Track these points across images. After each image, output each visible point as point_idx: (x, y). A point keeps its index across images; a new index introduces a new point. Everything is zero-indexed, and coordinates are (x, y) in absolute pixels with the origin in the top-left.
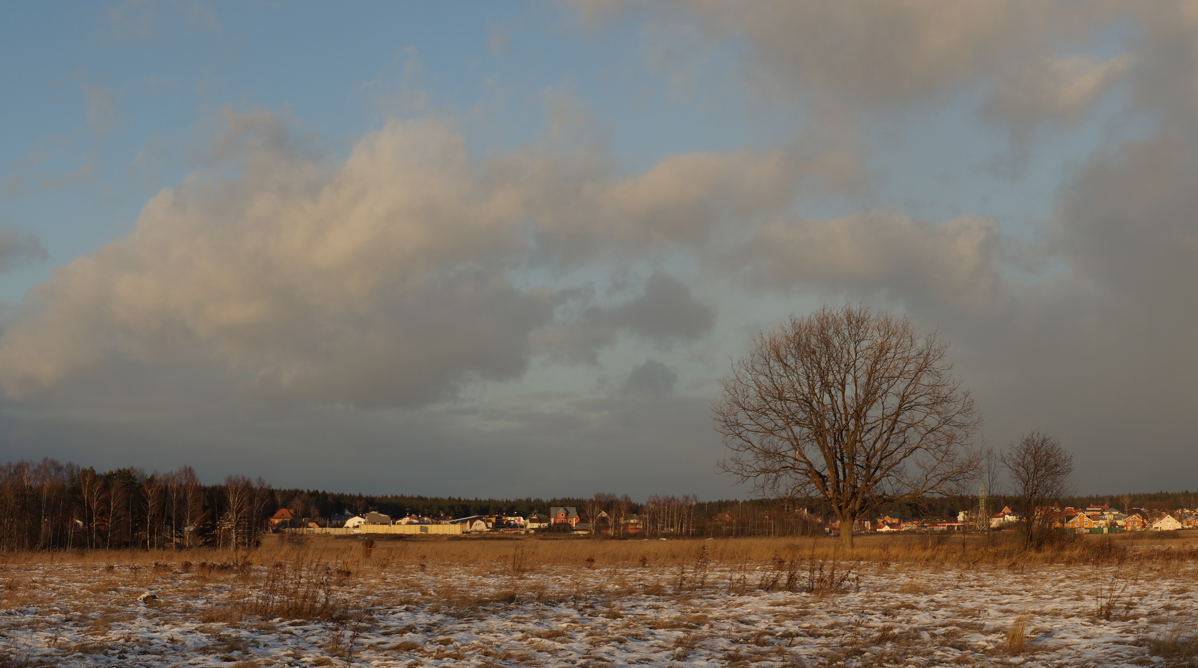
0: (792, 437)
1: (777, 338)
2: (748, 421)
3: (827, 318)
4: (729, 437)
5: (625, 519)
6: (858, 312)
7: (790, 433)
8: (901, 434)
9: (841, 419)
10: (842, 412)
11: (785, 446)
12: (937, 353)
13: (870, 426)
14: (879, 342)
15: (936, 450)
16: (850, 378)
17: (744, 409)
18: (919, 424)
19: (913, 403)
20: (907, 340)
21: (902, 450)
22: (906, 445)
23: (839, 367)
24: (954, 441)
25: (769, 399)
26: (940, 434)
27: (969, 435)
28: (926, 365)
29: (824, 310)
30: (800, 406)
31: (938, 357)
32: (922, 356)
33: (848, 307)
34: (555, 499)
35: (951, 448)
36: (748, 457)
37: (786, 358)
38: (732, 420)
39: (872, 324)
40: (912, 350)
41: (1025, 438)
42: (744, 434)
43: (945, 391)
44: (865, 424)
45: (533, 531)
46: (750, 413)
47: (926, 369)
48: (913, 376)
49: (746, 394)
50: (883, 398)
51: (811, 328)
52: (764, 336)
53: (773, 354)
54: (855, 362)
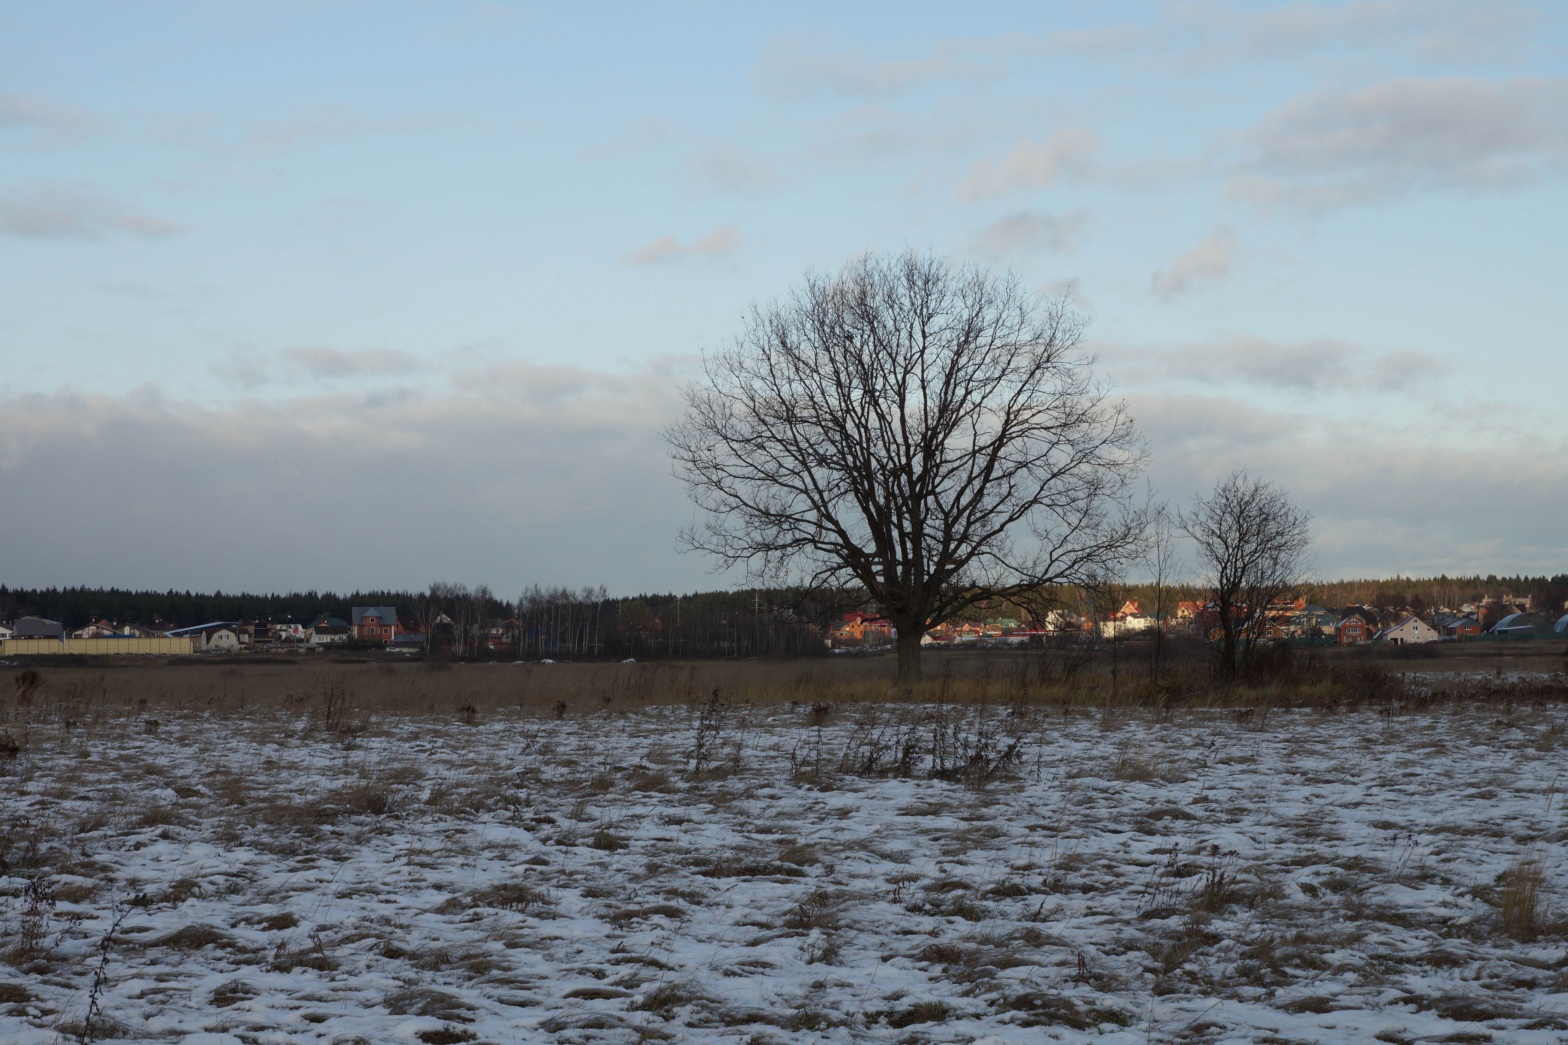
0: (811, 486)
1: (782, 313)
2: (734, 460)
3: (871, 276)
4: (701, 488)
5: (482, 627)
6: (926, 266)
7: (808, 480)
8: (1004, 481)
9: (898, 454)
10: (900, 440)
11: (800, 504)
12: (1068, 335)
13: (950, 466)
14: (965, 317)
15: (1068, 507)
16: (913, 382)
17: (725, 438)
18: (1037, 462)
19: (1026, 425)
20: (1013, 314)
21: (1007, 509)
22: (1013, 500)
23: (894, 361)
24: (1098, 492)
25: (770, 420)
26: (1072, 480)
27: (1127, 481)
28: (1049, 357)
29: (865, 261)
30: (826, 433)
31: (1070, 342)
32: (1040, 341)
33: (908, 257)
34: (357, 594)
35: (1095, 503)
36: (735, 522)
37: (798, 347)
38: (704, 457)
39: (953, 286)
40: (1023, 331)
41: (1222, 485)
42: (727, 482)
43: (1084, 403)
44: (941, 462)
45: (321, 649)
46: (735, 446)
47: (1049, 364)
48: (1025, 377)
49: (728, 411)
50: (975, 416)
51: (843, 294)
52: (759, 309)
53: (776, 342)
54: (922, 352)
